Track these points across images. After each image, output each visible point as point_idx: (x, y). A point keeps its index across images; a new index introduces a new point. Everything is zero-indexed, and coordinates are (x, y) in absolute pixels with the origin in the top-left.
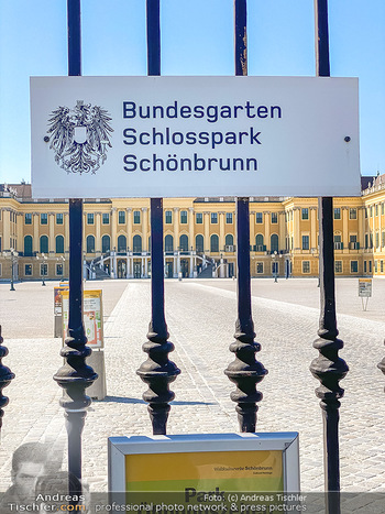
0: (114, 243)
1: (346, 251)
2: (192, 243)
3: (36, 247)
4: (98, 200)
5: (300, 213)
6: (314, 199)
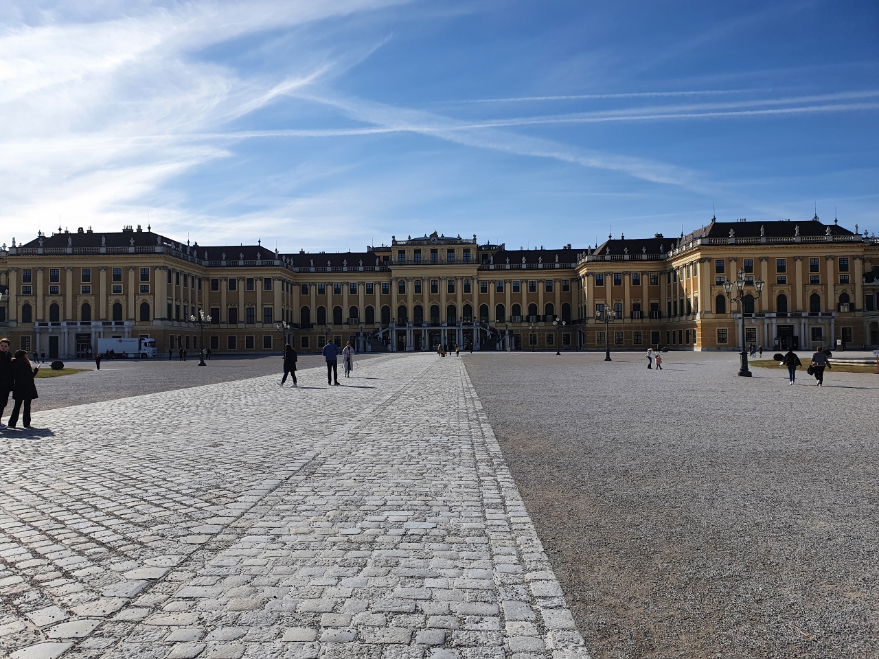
0: (394, 313)
1: (646, 321)
2: (476, 312)
3: (313, 317)
4: (377, 269)
5: (594, 278)
6: (609, 263)
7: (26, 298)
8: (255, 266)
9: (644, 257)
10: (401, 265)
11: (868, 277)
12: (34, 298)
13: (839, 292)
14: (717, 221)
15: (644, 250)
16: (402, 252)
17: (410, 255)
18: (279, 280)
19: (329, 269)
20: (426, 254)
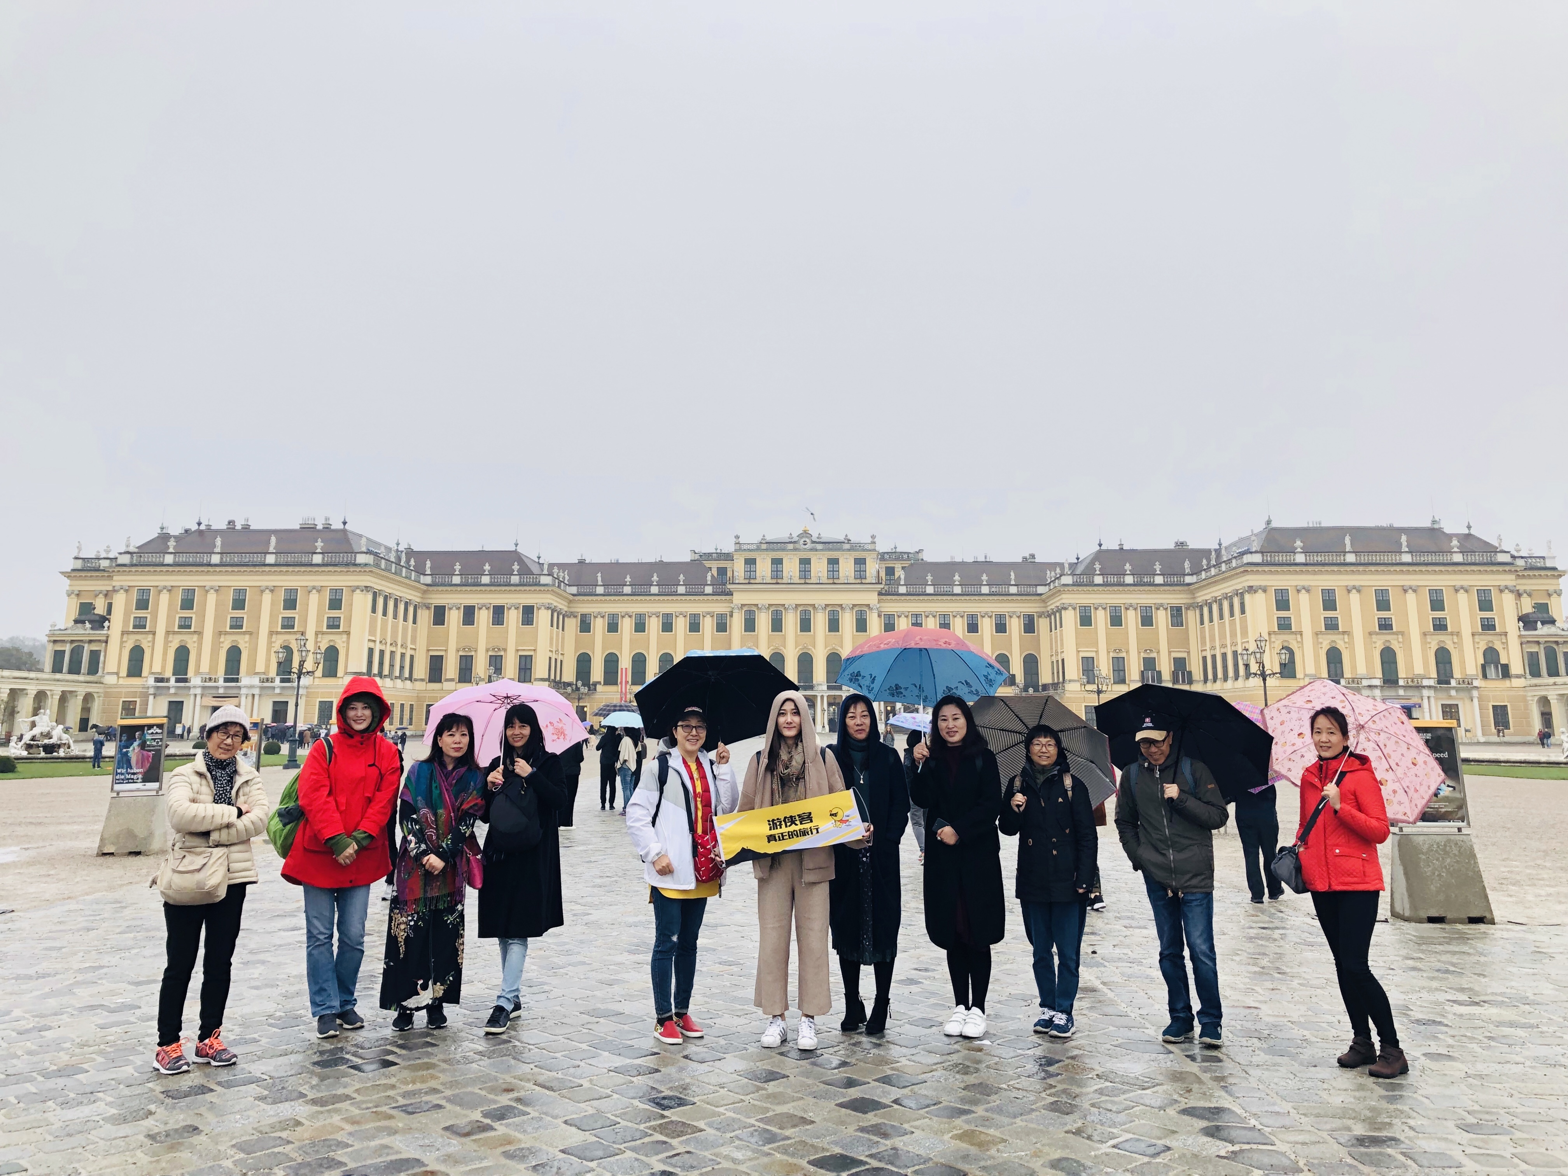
3: (597, 672)
4: (709, 589)
5: (1075, 614)
6: (1101, 588)
7: (138, 637)
8: (509, 585)
9: (1159, 580)
10: (749, 583)
11: (1527, 622)
12: (150, 637)
13: (1483, 646)
14: (1274, 524)
15: (1158, 567)
16: (750, 562)
17: (764, 568)
18: (548, 608)
19: (627, 590)
20: (791, 568)
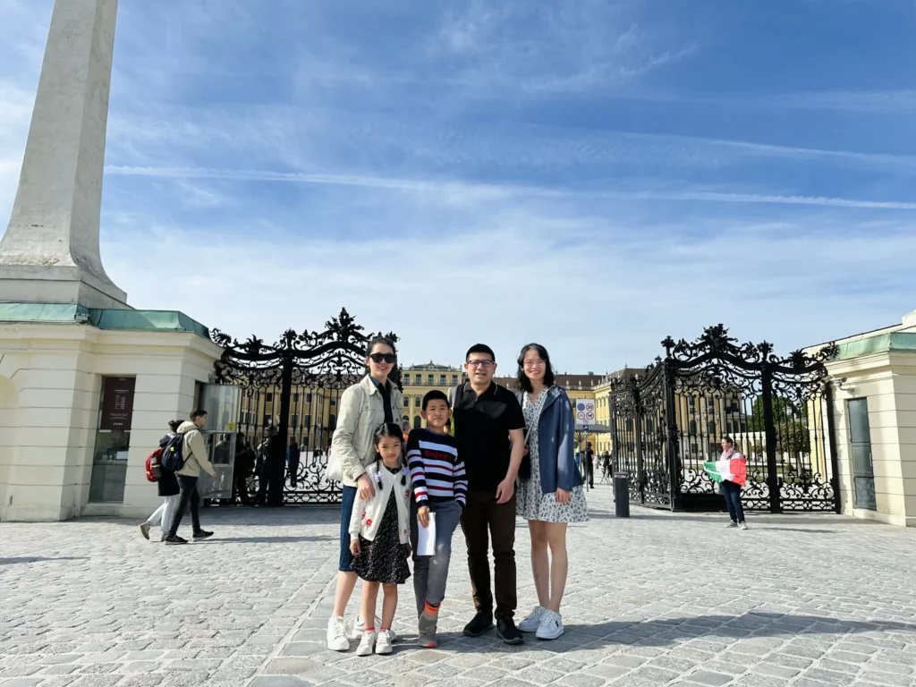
9: (580, 388)
11: (728, 410)
14: (628, 367)
15: (580, 383)
16: (407, 375)
17: (412, 379)
20: (424, 379)
